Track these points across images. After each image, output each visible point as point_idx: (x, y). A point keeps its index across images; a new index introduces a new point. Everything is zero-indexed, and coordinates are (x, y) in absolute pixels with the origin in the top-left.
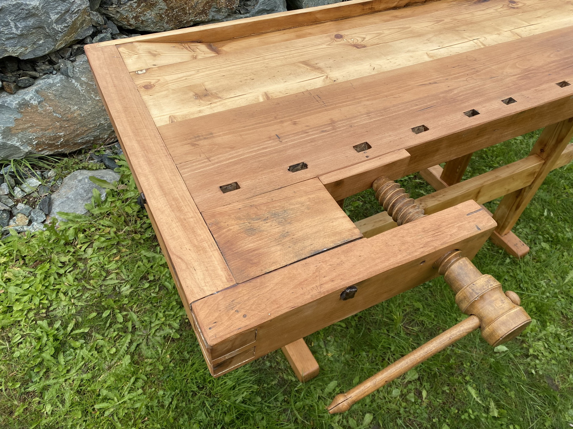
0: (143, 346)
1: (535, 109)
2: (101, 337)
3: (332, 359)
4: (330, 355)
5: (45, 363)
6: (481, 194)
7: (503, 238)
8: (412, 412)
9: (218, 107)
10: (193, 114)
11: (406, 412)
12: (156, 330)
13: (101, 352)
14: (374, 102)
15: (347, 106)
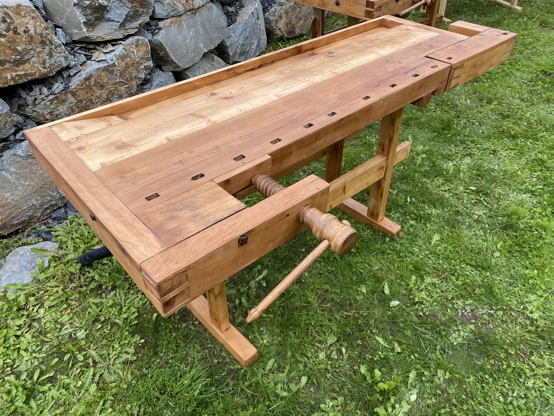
0: (106, 375)
1: (349, 116)
2: (66, 377)
3: (268, 344)
4: (265, 341)
5: (18, 410)
6: (346, 189)
7: (380, 224)
8: (337, 366)
9: (134, 152)
10: (117, 159)
11: (332, 368)
12: (115, 359)
13: (68, 389)
14: (243, 131)
15: (225, 136)
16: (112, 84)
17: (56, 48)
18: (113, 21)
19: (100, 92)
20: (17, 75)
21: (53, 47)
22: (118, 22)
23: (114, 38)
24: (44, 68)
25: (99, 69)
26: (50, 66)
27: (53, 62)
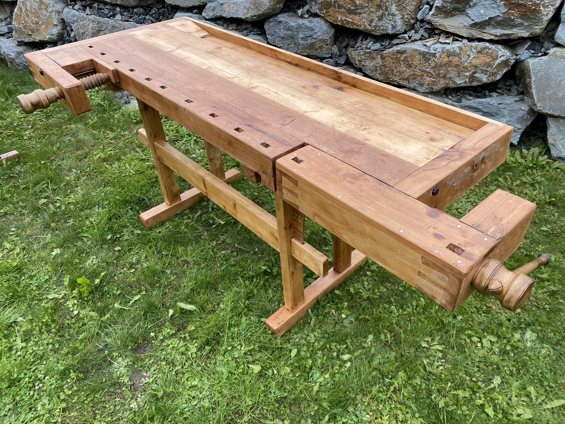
6: (237, 208)
16: (420, 70)
18: (470, 17)
19: (404, 69)
20: (345, 20)
21: (387, 13)
22: (473, 20)
23: (458, 33)
24: (369, 25)
25: (416, 50)
26: (375, 27)
27: (380, 24)
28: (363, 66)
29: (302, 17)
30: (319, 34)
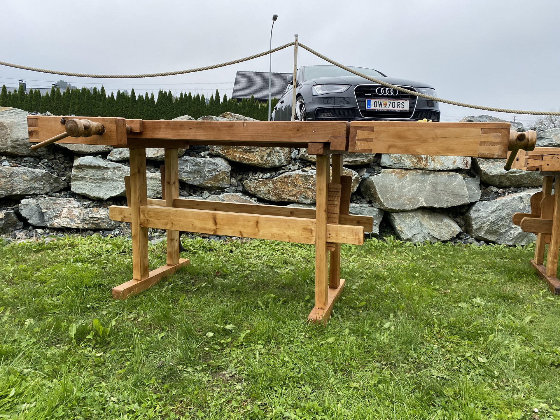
16: (304, 188)
17: (275, 152)
19: (292, 188)
20: (242, 157)
21: (273, 151)
24: (261, 160)
25: (299, 174)
26: (266, 161)
27: (269, 159)
28: (258, 191)
29: (204, 157)
30: (222, 168)
